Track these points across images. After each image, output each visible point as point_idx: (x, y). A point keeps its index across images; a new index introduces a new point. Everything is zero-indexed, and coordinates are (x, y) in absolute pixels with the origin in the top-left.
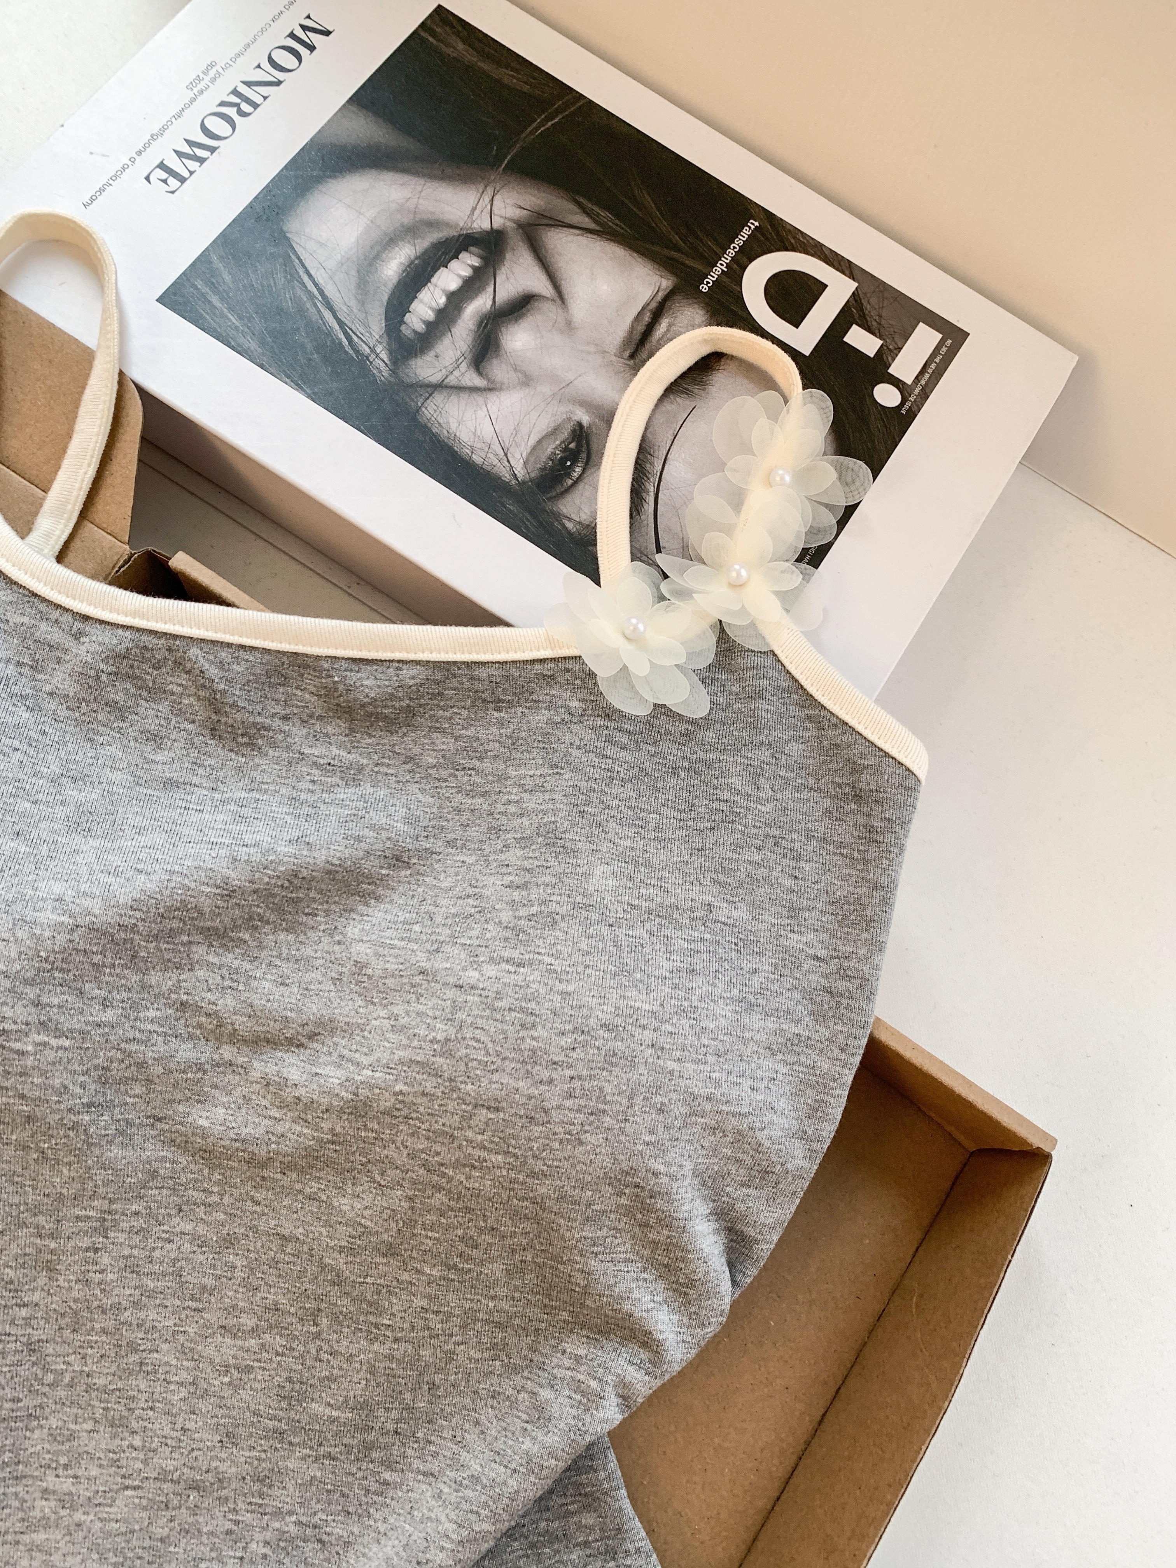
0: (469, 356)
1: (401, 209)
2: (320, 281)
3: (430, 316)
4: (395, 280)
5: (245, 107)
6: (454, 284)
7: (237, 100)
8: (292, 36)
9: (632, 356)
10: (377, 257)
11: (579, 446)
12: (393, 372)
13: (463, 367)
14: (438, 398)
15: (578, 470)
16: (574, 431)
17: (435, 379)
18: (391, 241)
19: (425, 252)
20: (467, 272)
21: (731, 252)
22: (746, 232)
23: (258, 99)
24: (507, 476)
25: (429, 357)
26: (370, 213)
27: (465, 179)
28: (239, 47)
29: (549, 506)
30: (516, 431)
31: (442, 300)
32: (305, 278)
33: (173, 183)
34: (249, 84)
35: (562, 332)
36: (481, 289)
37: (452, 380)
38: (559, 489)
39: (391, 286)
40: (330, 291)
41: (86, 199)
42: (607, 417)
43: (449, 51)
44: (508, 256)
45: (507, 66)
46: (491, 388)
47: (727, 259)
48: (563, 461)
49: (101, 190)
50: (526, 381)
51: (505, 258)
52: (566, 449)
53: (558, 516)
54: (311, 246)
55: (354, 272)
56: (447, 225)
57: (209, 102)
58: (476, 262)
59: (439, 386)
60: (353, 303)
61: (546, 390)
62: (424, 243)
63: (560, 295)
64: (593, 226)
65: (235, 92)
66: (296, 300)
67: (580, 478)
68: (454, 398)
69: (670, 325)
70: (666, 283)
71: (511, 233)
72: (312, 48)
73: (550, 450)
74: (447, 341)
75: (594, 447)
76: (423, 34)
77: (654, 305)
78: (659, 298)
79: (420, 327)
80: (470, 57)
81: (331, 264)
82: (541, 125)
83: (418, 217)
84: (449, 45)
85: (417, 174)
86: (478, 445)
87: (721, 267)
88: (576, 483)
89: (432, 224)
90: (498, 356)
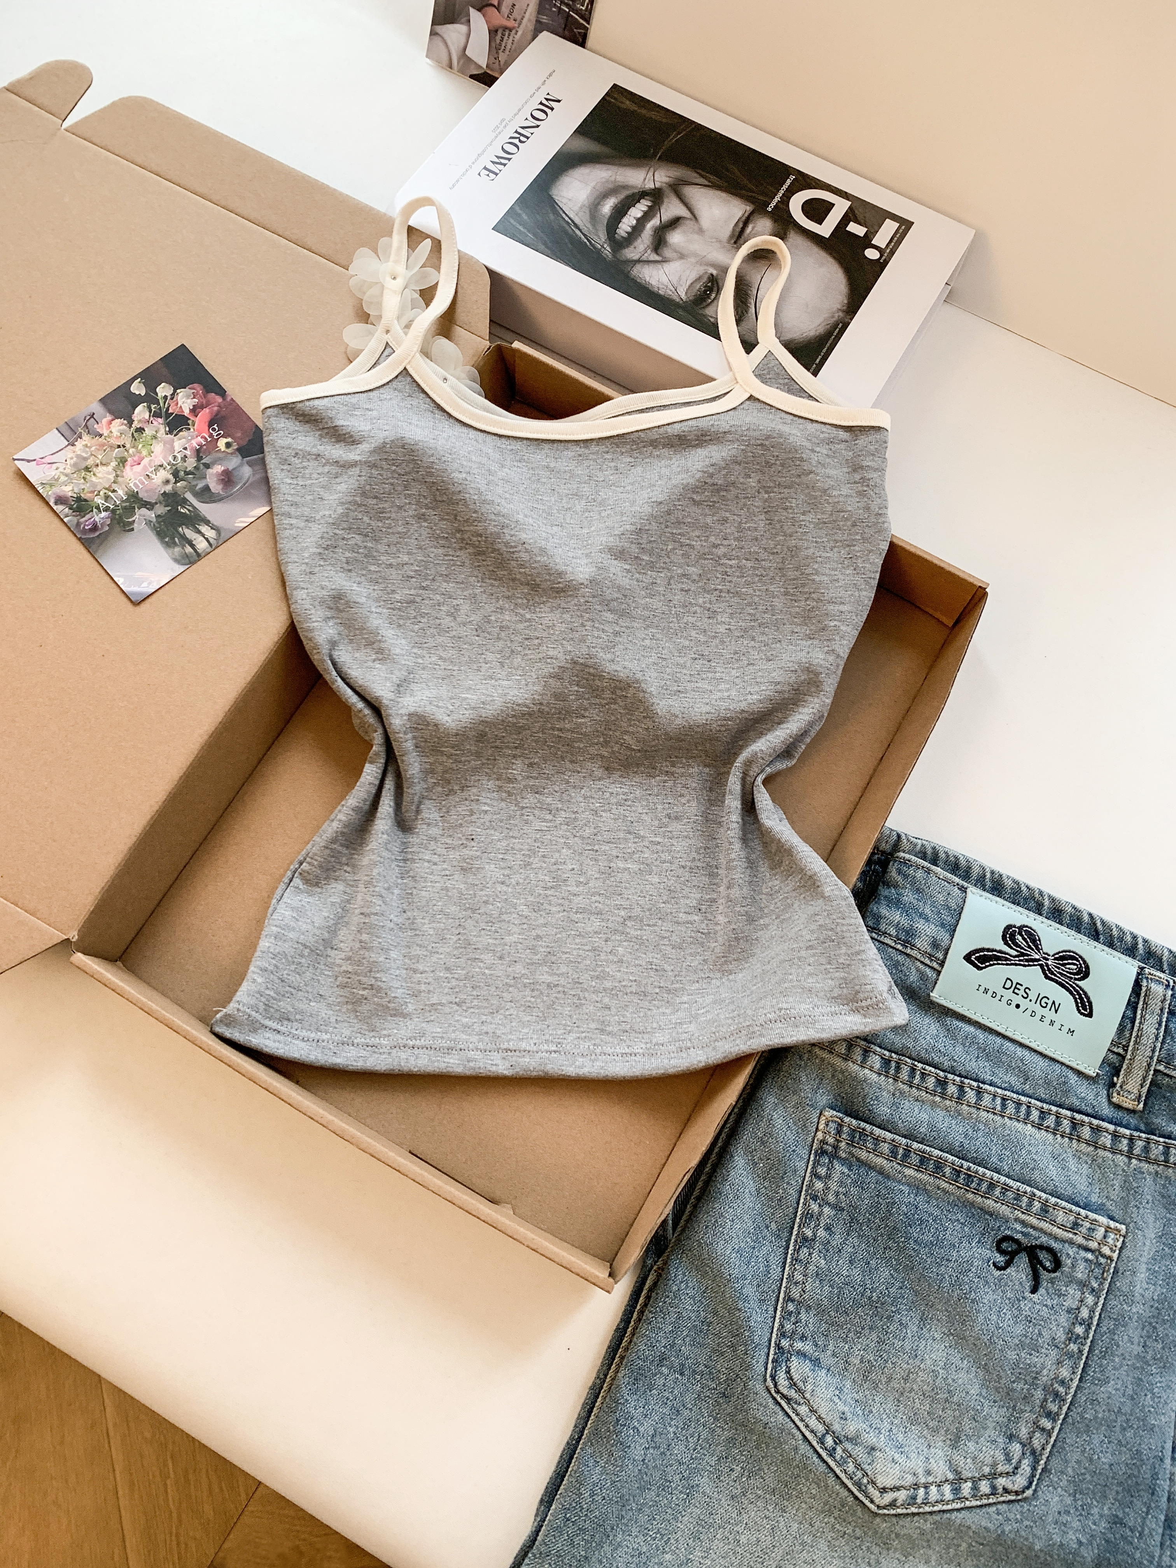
0: (651, 246)
1: (607, 181)
2: (572, 216)
3: (629, 229)
4: (609, 214)
5: (522, 139)
6: (639, 215)
7: (518, 136)
8: (541, 103)
9: (735, 243)
10: (599, 204)
11: (712, 284)
12: (614, 256)
13: (649, 252)
14: (638, 267)
15: (713, 295)
16: (709, 278)
17: (636, 257)
18: (605, 195)
19: (622, 201)
20: (645, 209)
21: (782, 192)
22: (788, 182)
23: (529, 135)
24: (678, 300)
25: (631, 248)
26: (593, 184)
27: (638, 166)
28: (516, 111)
29: (701, 312)
30: (680, 279)
31: (635, 222)
32: (564, 216)
33: (492, 176)
34: (523, 128)
35: (697, 233)
36: (654, 216)
37: (644, 258)
38: (705, 304)
39: (607, 217)
40: (577, 221)
41: (451, 186)
42: (725, 270)
43: (623, 106)
44: (666, 200)
45: (653, 110)
46: (665, 261)
47: (780, 194)
48: (705, 291)
49: (458, 181)
50: (682, 256)
51: (663, 202)
52: (706, 286)
53: (705, 316)
54: (564, 201)
55: (588, 212)
56: (632, 187)
57: (505, 137)
58: (649, 204)
59: (639, 261)
60: (589, 225)
61: (693, 260)
62: (622, 196)
63: (695, 217)
64: (707, 183)
65: (516, 132)
66: (560, 226)
67: (715, 299)
68: (646, 266)
69: (753, 228)
70: (749, 208)
71: (665, 189)
72: (552, 109)
73: (698, 287)
74: (639, 241)
75: (720, 284)
76: (607, 98)
77: (744, 218)
78: (746, 215)
79: (625, 235)
80: (634, 107)
81: (576, 208)
82: (674, 137)
83: (617, 184)
84: (622, 103)
85: (612, 164)
86: (661, 286)
87: (777, 199)
88: (713, 301)
89: (625, 187)
90: (666, 246)
